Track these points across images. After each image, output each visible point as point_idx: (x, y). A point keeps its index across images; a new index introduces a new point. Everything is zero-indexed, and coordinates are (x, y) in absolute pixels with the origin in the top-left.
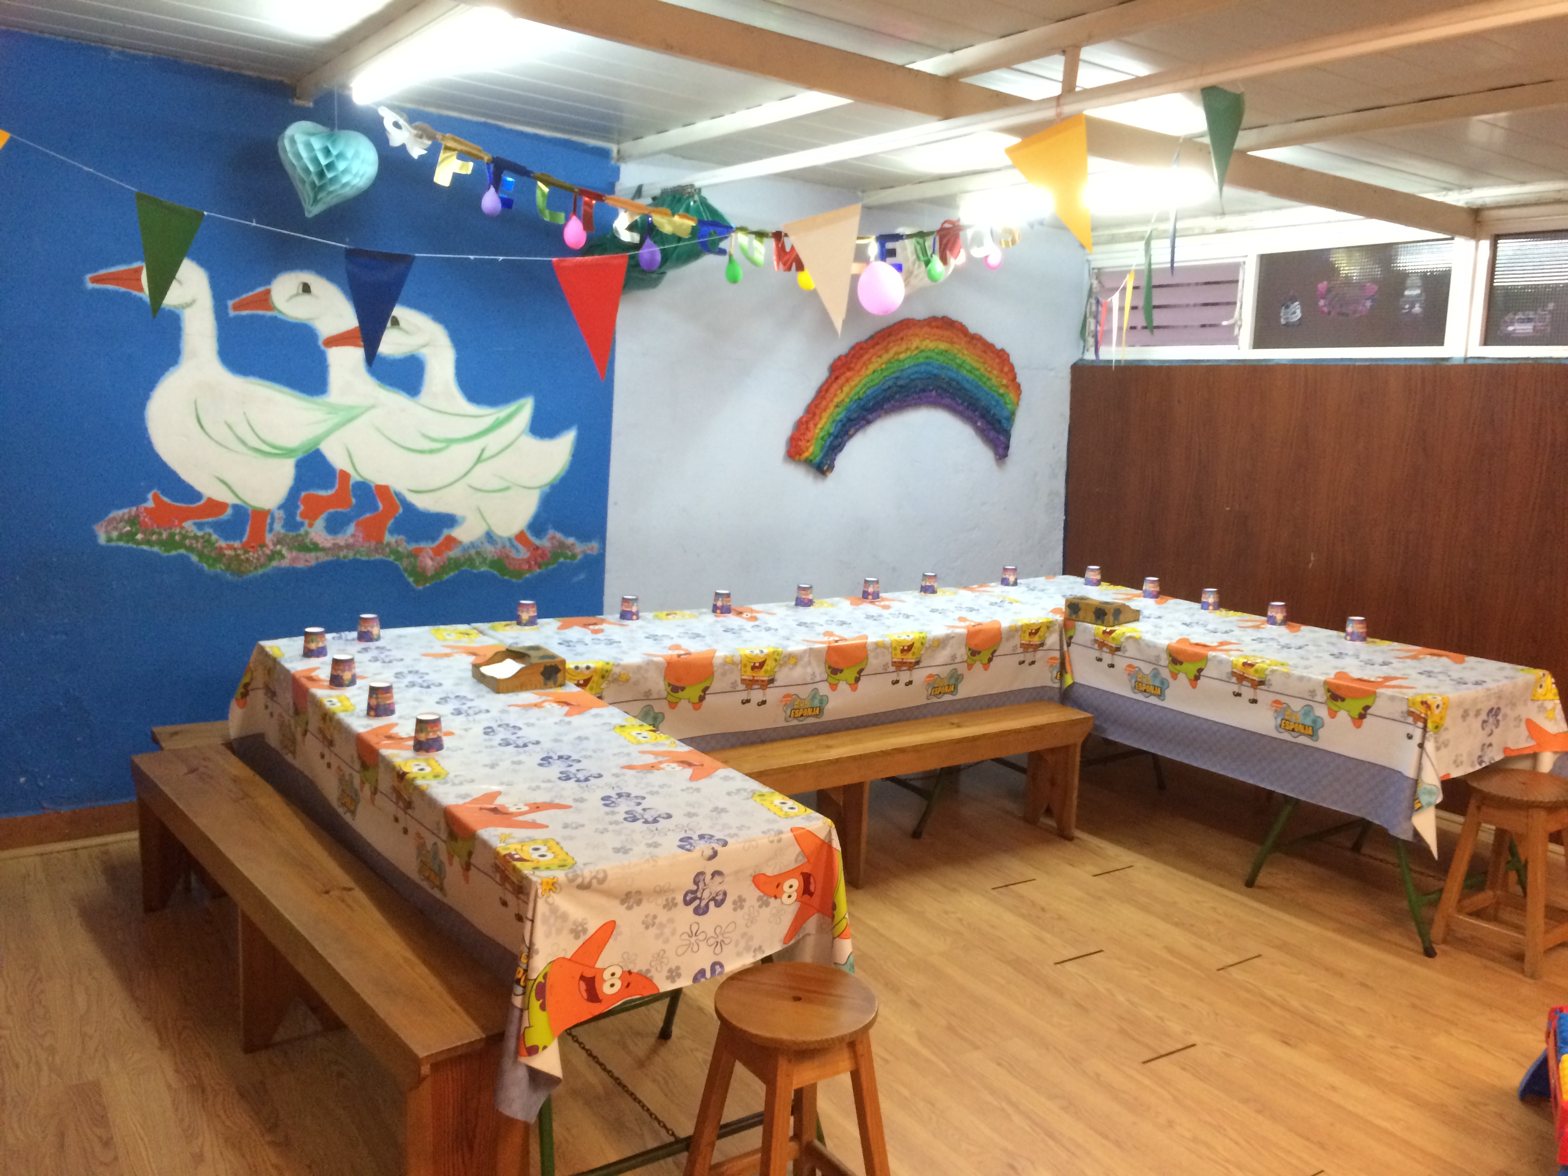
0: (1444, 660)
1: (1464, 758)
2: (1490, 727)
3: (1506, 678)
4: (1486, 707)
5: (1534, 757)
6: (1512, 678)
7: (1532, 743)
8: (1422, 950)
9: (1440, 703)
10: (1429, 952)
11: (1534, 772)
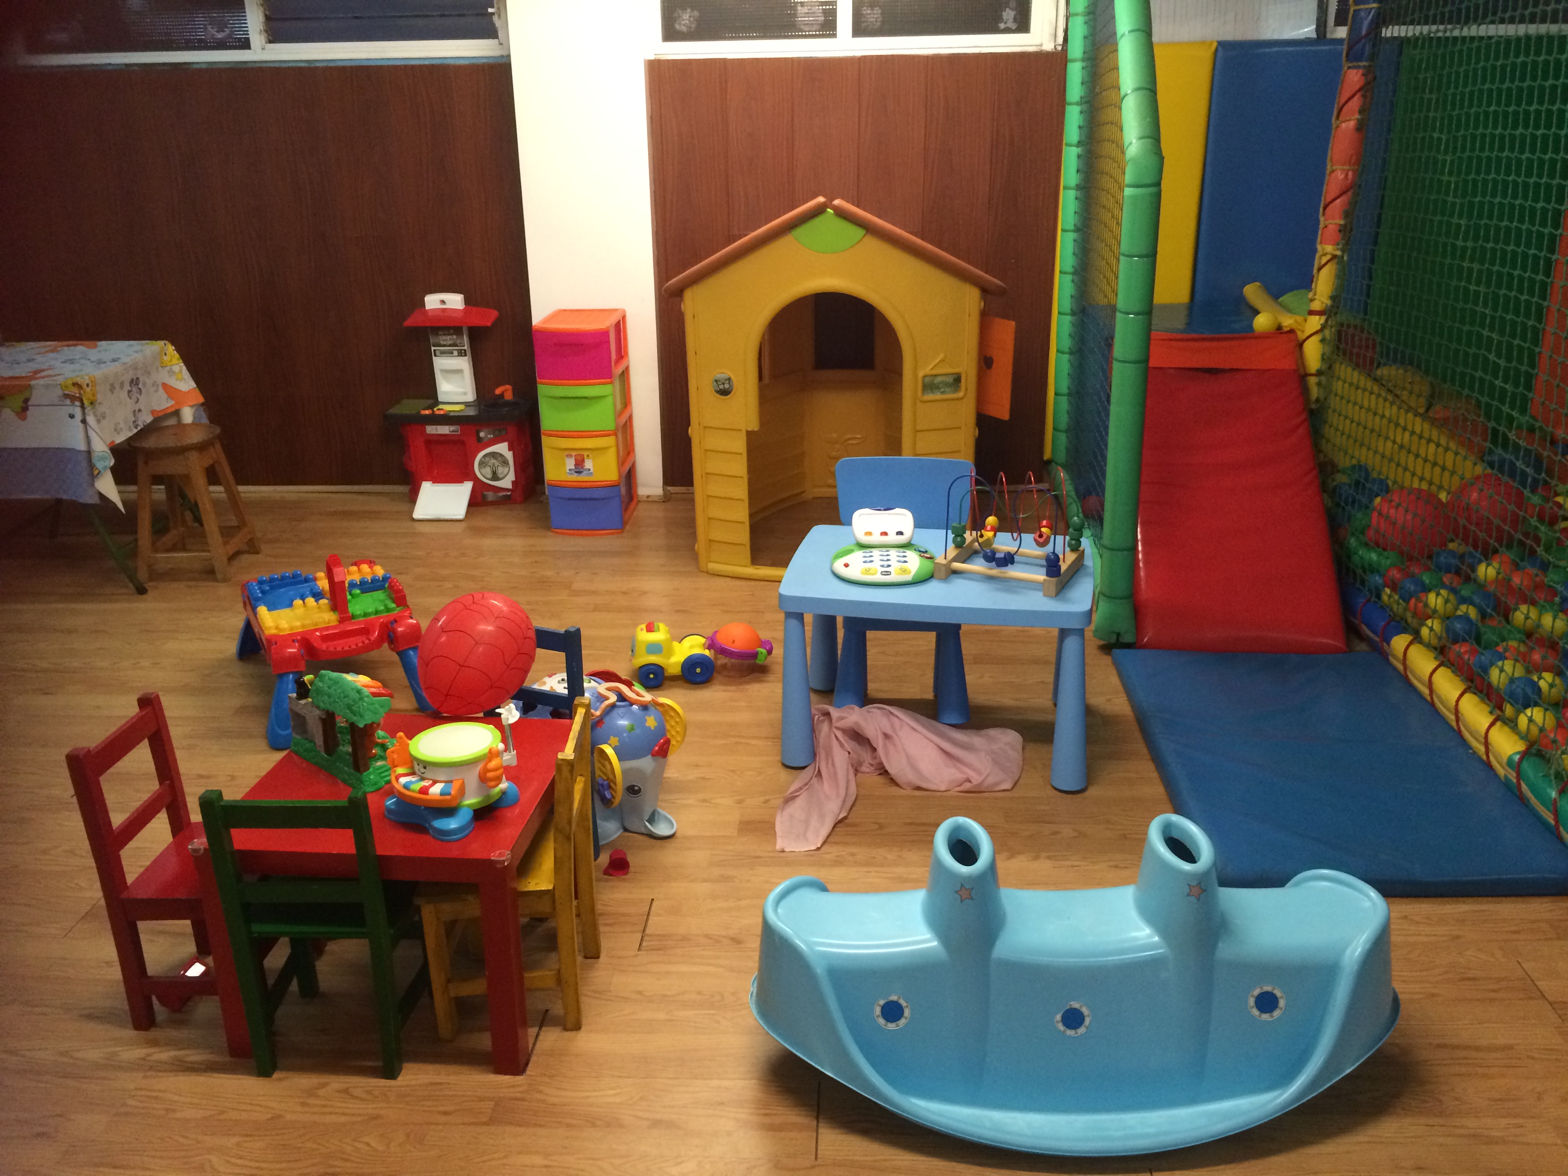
0: (80, 348)
1: (122, 425)
2: (135, 395)
3: (136, 352)
4: (127, 378)
5: (177, 413)
6: (141, 351)
7: (171, 403)
8: (135, 591)
9: (88, 381)
10: (141, 591)
11: (180, 425)
